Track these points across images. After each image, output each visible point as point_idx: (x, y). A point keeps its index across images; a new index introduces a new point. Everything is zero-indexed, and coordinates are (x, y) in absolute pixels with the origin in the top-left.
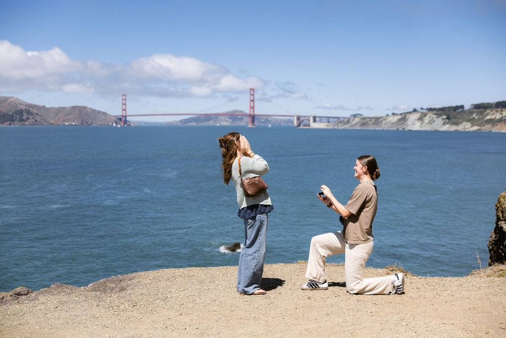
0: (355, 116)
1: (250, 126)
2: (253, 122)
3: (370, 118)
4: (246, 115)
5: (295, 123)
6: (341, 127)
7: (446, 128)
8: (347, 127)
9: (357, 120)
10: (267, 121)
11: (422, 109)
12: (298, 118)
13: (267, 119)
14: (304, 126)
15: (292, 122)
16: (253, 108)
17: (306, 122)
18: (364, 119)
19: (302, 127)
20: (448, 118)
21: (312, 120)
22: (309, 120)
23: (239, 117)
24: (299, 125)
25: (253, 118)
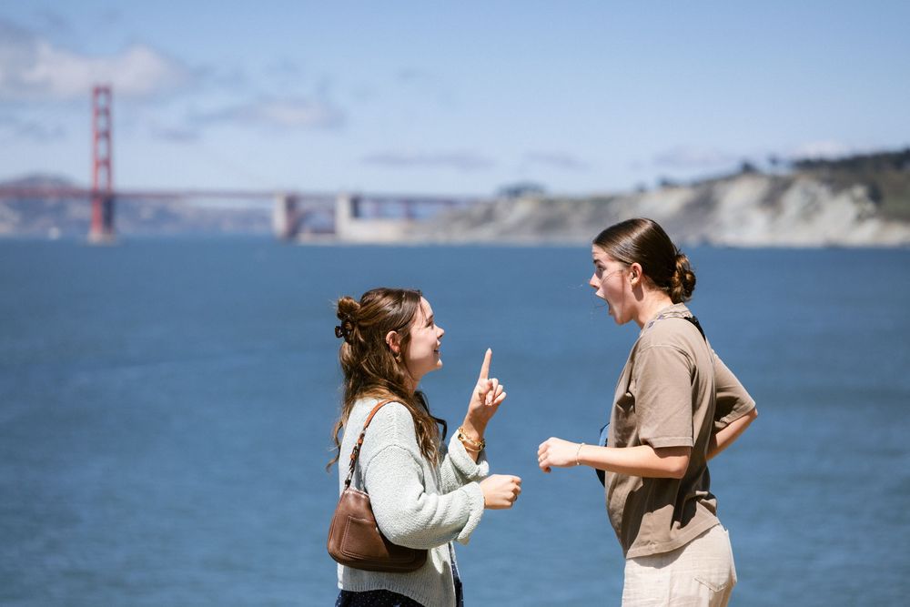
0: (515, 193)
1: (95, 236)
2: (108, 219)
3: (577, 203)
4: (78, 194)
5: (280, 222)
6: (461, 236)
7: (868, 233)
8: (486, 235)
9: (523, 208)
10: (163, 215)
11: (774, 161)
12: (291, 203)
13: (163, 206)
14: (318, 231)
15: (265, 218)
16: (105, 163)
17: (321, 219)
18: (550, 203)
19: (305, 238)
20: (875, 196)
21: (343, 209)
22: (332, 212)
23: (51, 202)
24: (293, 231)
25: (107, 203)
